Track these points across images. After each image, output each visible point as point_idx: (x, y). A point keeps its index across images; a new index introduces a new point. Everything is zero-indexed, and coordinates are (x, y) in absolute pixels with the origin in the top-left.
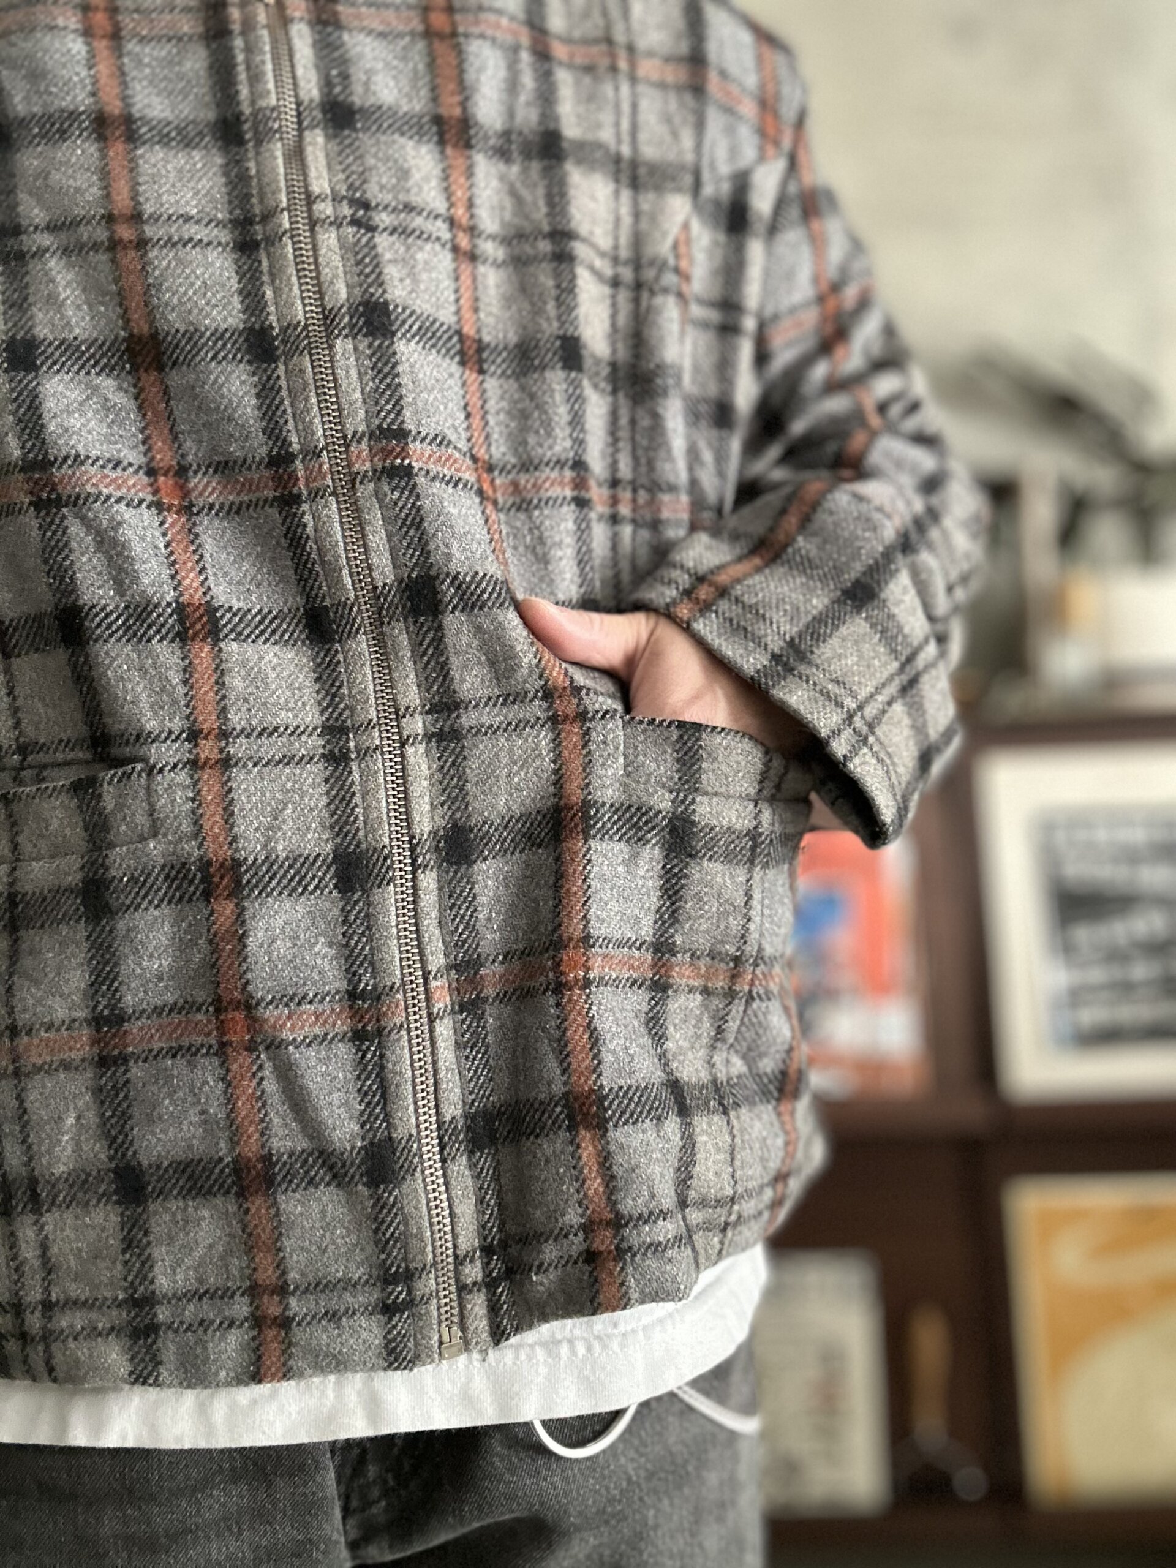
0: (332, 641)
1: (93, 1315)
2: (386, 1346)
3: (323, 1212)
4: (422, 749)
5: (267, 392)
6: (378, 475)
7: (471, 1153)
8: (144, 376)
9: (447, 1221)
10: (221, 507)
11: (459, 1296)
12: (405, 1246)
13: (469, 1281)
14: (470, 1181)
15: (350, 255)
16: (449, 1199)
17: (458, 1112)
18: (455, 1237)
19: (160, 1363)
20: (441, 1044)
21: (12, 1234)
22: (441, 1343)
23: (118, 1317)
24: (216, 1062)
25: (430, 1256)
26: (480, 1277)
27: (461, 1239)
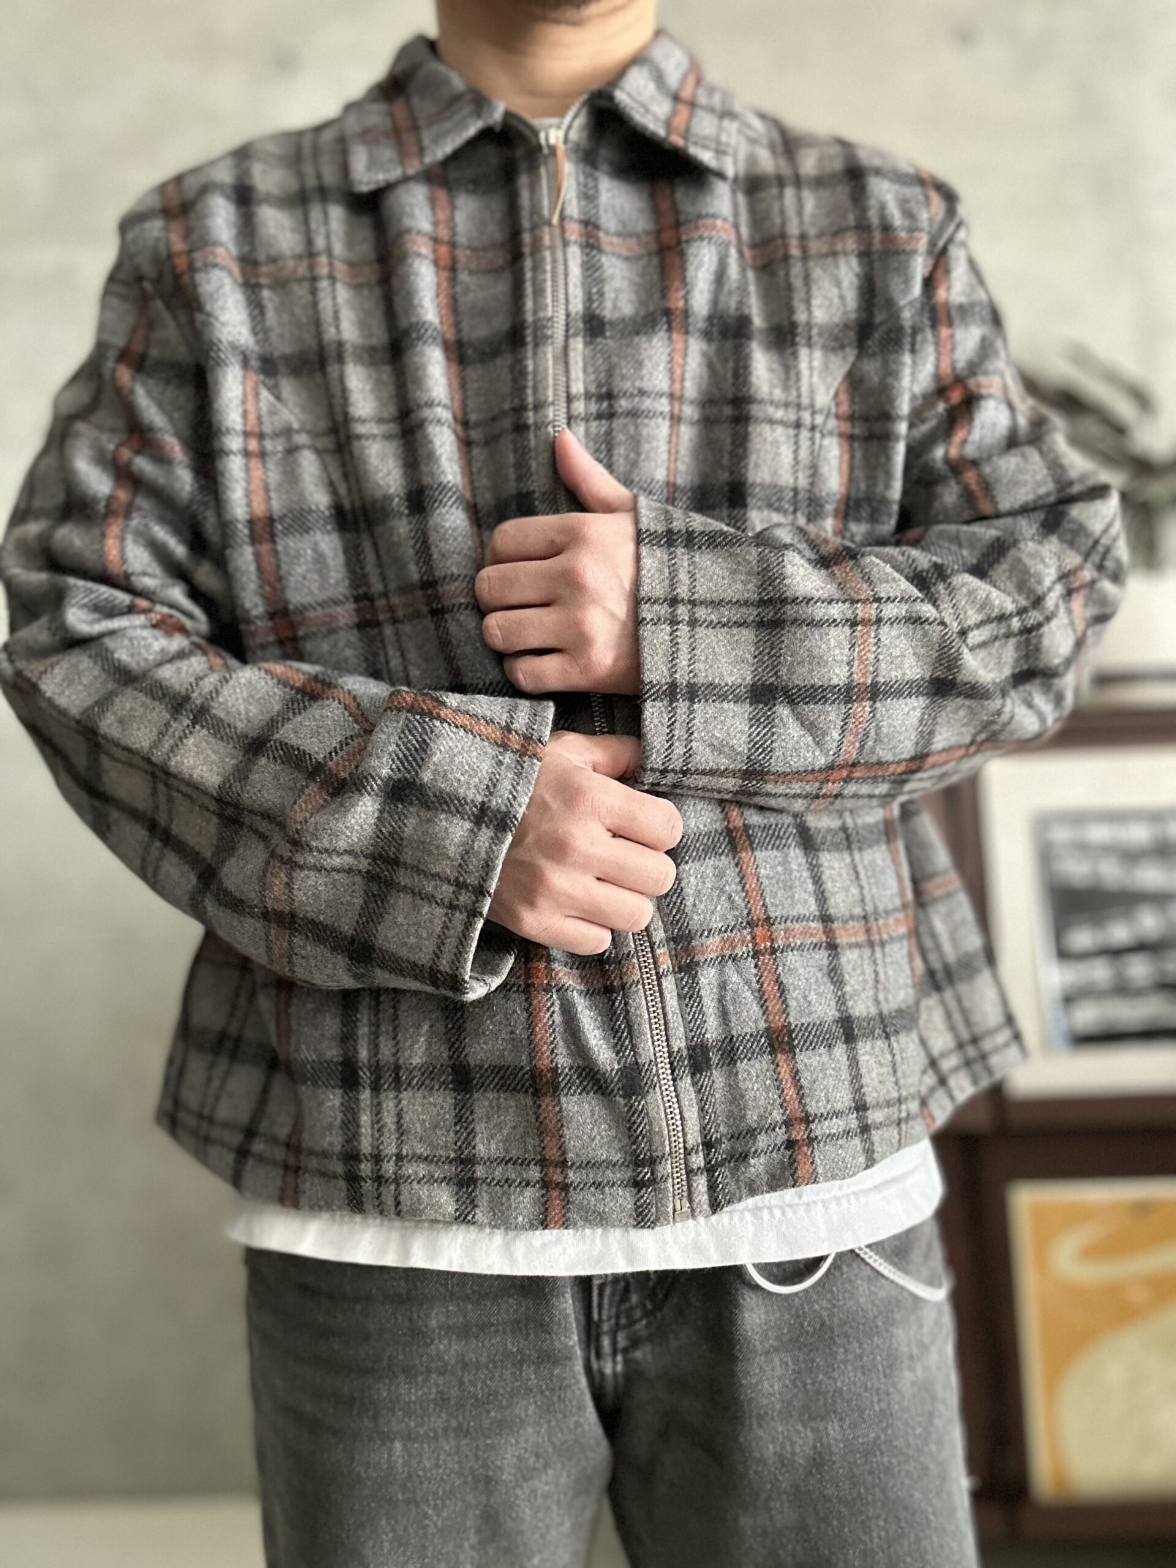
1: (432, 1168)
2: (636, 1210)
7: (693, 1075)
9: (679, 1123)
11: (688, 1177)
12: (650, 1141)
13: (695, 1167)
14: (693, 1096)
16: (679, 1107)
17: (683, 1045)
18: (684, 1135)
19: (476, 1206)
20: (667, 996)
21: (379, 1104)
22: (675, 1211)
23: (451, 1170)
24: (523, 996)
25: (668, 1148)
26: (702, 1164)
27: (689, 1136)
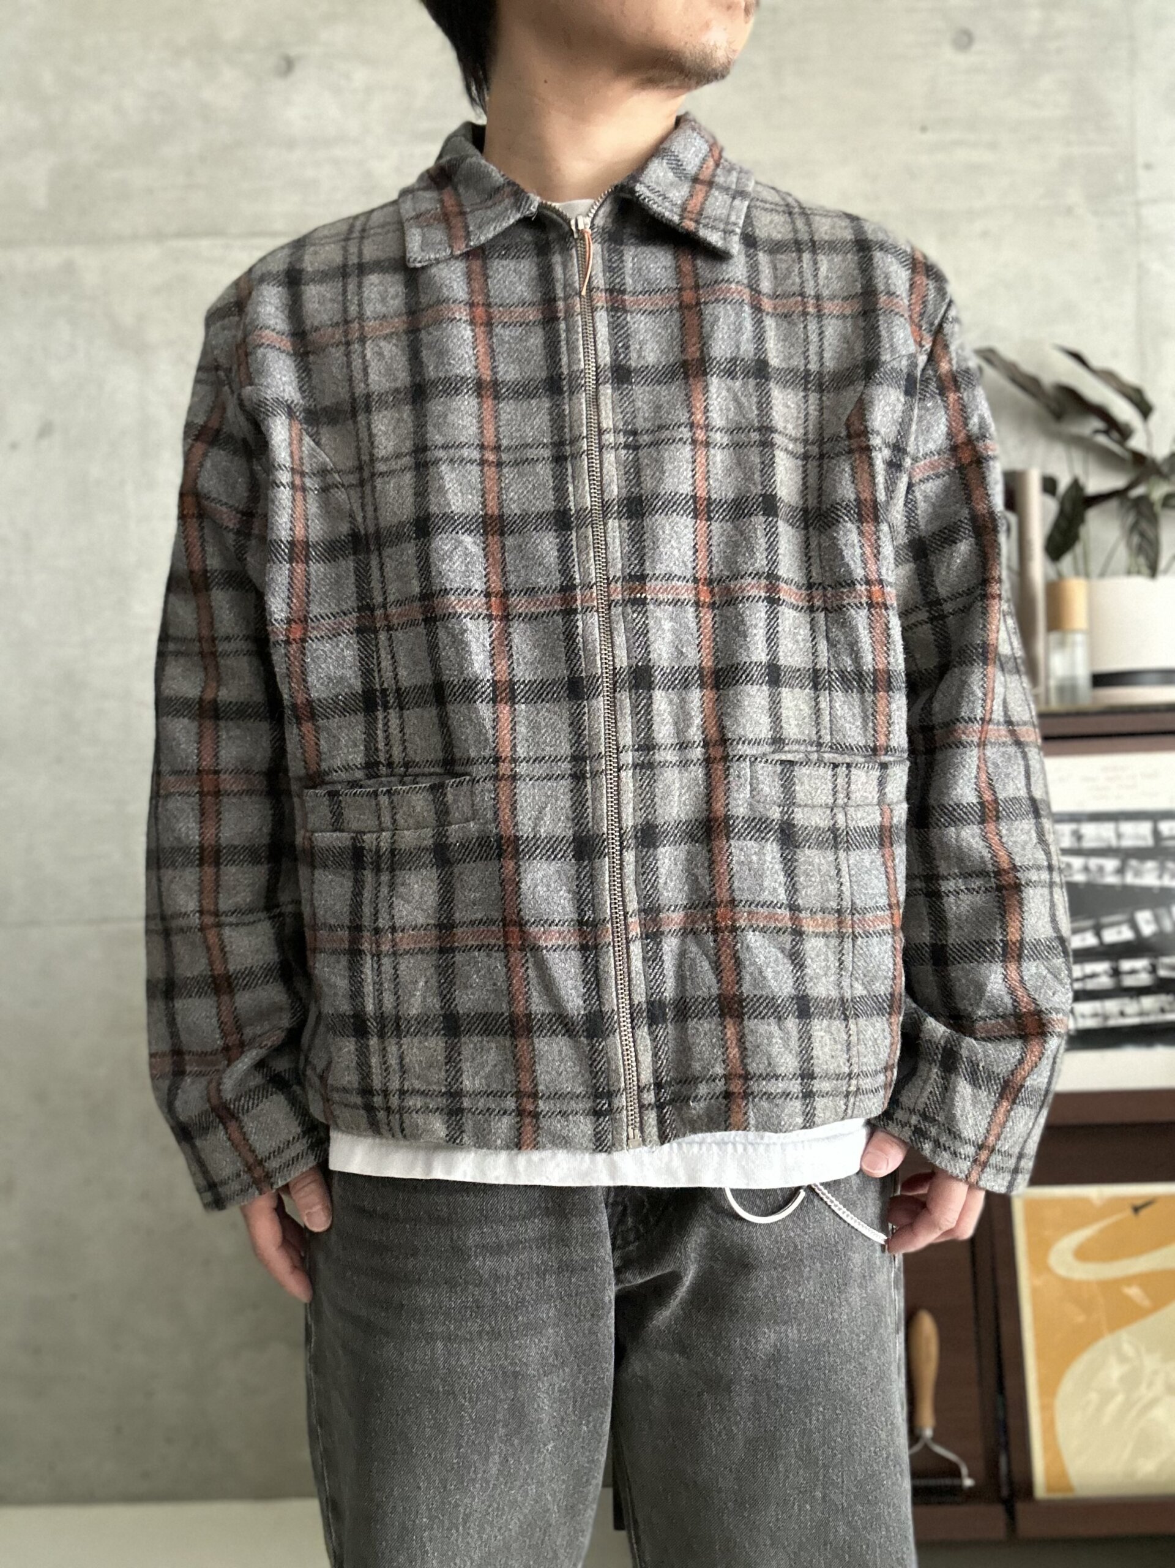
0: (583, 699)
1: (427, 1100)
2: (595, 1136)
3: (560, 1051)
4: (630, 773)
5: (564, 549)
6: (625, 603)
7: (650, 1026)
8: (490, 537)
9: (634, 1064)
10: (526, 615)
11: (640, 1112)
12: (608, 1077)
13: (646, 1103)
14: (649, 1043)
15: (621, 468)
16: (636, 1051)
17: (643, 1000)
18: (638, 1075)
19: (464, 1132)
20: (633, 958)
21: (384, 1049)
22: (628, 1138)
23: (441, 1102)
24: (502, 954)
25: (623, 1085)
26: (653, 1101)
27: (642, 1076)
